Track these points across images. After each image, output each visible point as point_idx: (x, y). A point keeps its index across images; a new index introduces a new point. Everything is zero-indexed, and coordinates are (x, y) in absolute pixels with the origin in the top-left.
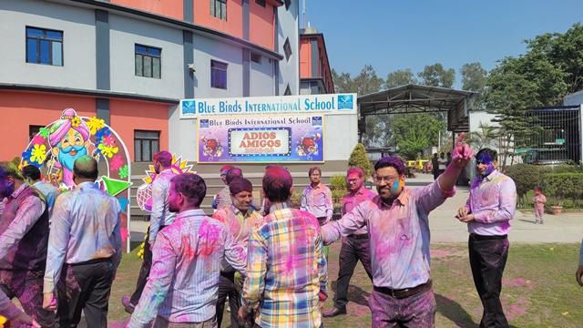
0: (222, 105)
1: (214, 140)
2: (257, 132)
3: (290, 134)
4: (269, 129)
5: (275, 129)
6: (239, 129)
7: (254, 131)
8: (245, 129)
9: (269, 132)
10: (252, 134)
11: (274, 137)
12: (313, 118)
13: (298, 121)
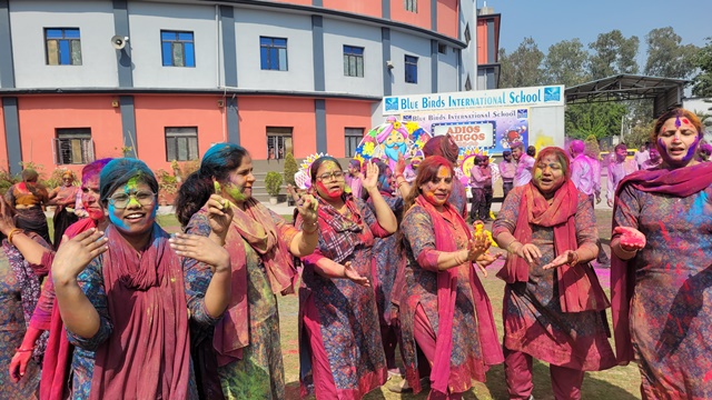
0: (425, 101)
2: (461, 126)
3: (494, 127)
4: (473, 123)
5: (479, 122)
6: (443, 124)
7: (458, 125)
8: (449, 124)
9: (473, 126)
10: (456, 128)
11: (479, 131)
12: (519, 111)
13: (503, 115)
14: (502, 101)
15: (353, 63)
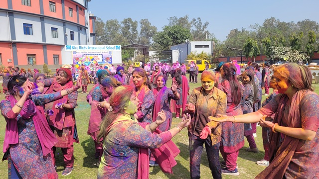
0: (80, 47)
1: (78, 58)
3: (102, 56)
5: (98, 55)
12: (109, 52)
13: (104, 53)
14: (104, 48)
15: (54, 33)
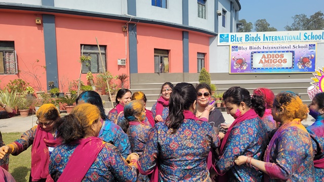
0: (247, 37)
1: (241, 59)
2: (271, 54)
3: (293, 55)
4: (280, 52)
5: (284, 52)
6: (259, 52)
7: (269, 53)
8: (263, 52)
9: (280, 54)
10: (268, 55)
11: (283, 57)
12: (310, 45)
13: (299, 47)
14: (298, 38)
15: (201, 10)
